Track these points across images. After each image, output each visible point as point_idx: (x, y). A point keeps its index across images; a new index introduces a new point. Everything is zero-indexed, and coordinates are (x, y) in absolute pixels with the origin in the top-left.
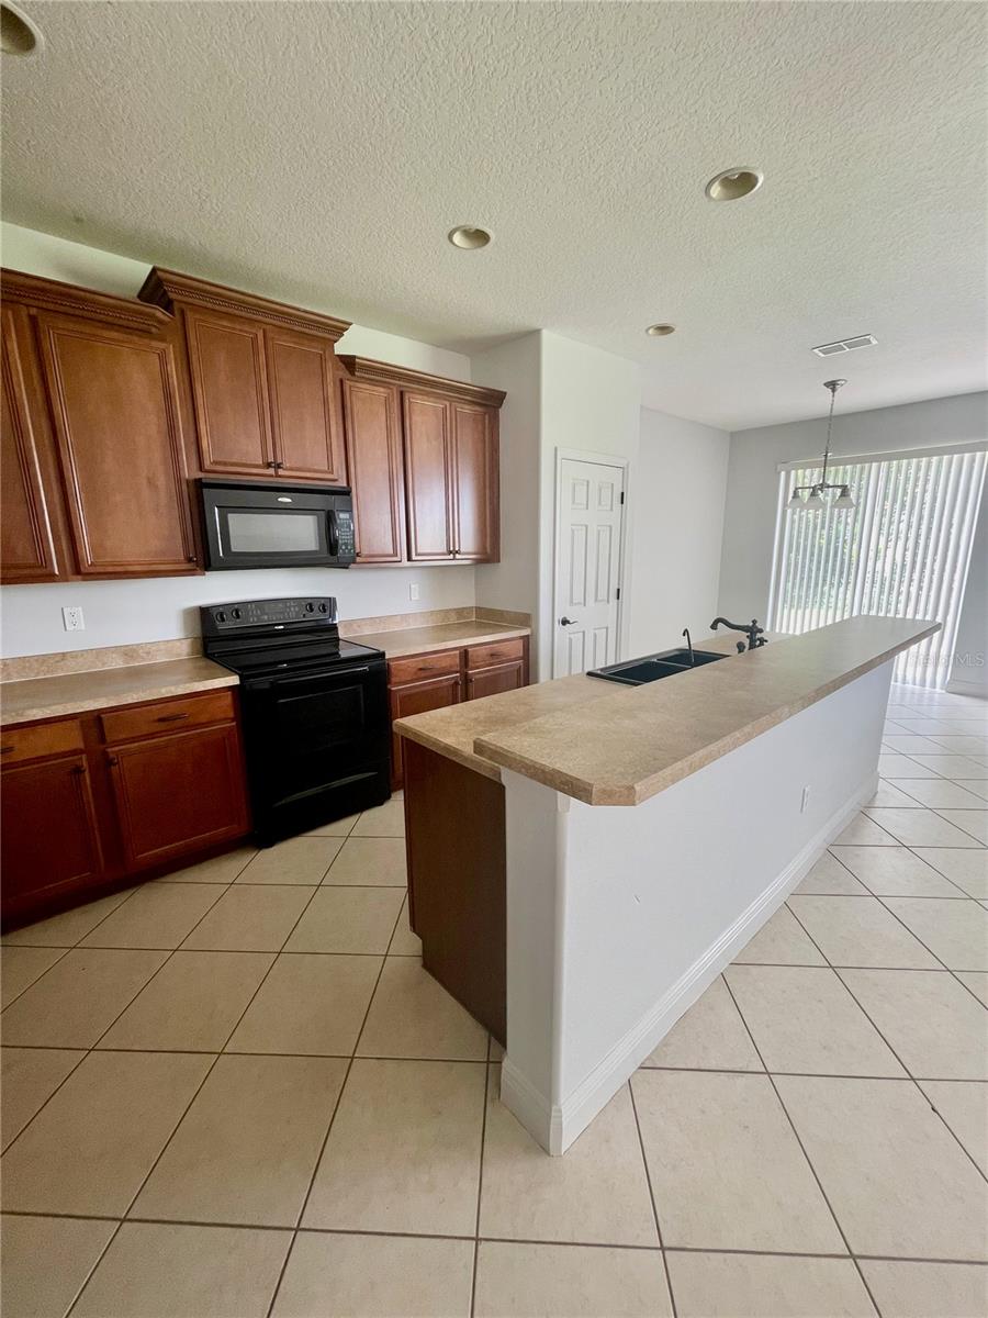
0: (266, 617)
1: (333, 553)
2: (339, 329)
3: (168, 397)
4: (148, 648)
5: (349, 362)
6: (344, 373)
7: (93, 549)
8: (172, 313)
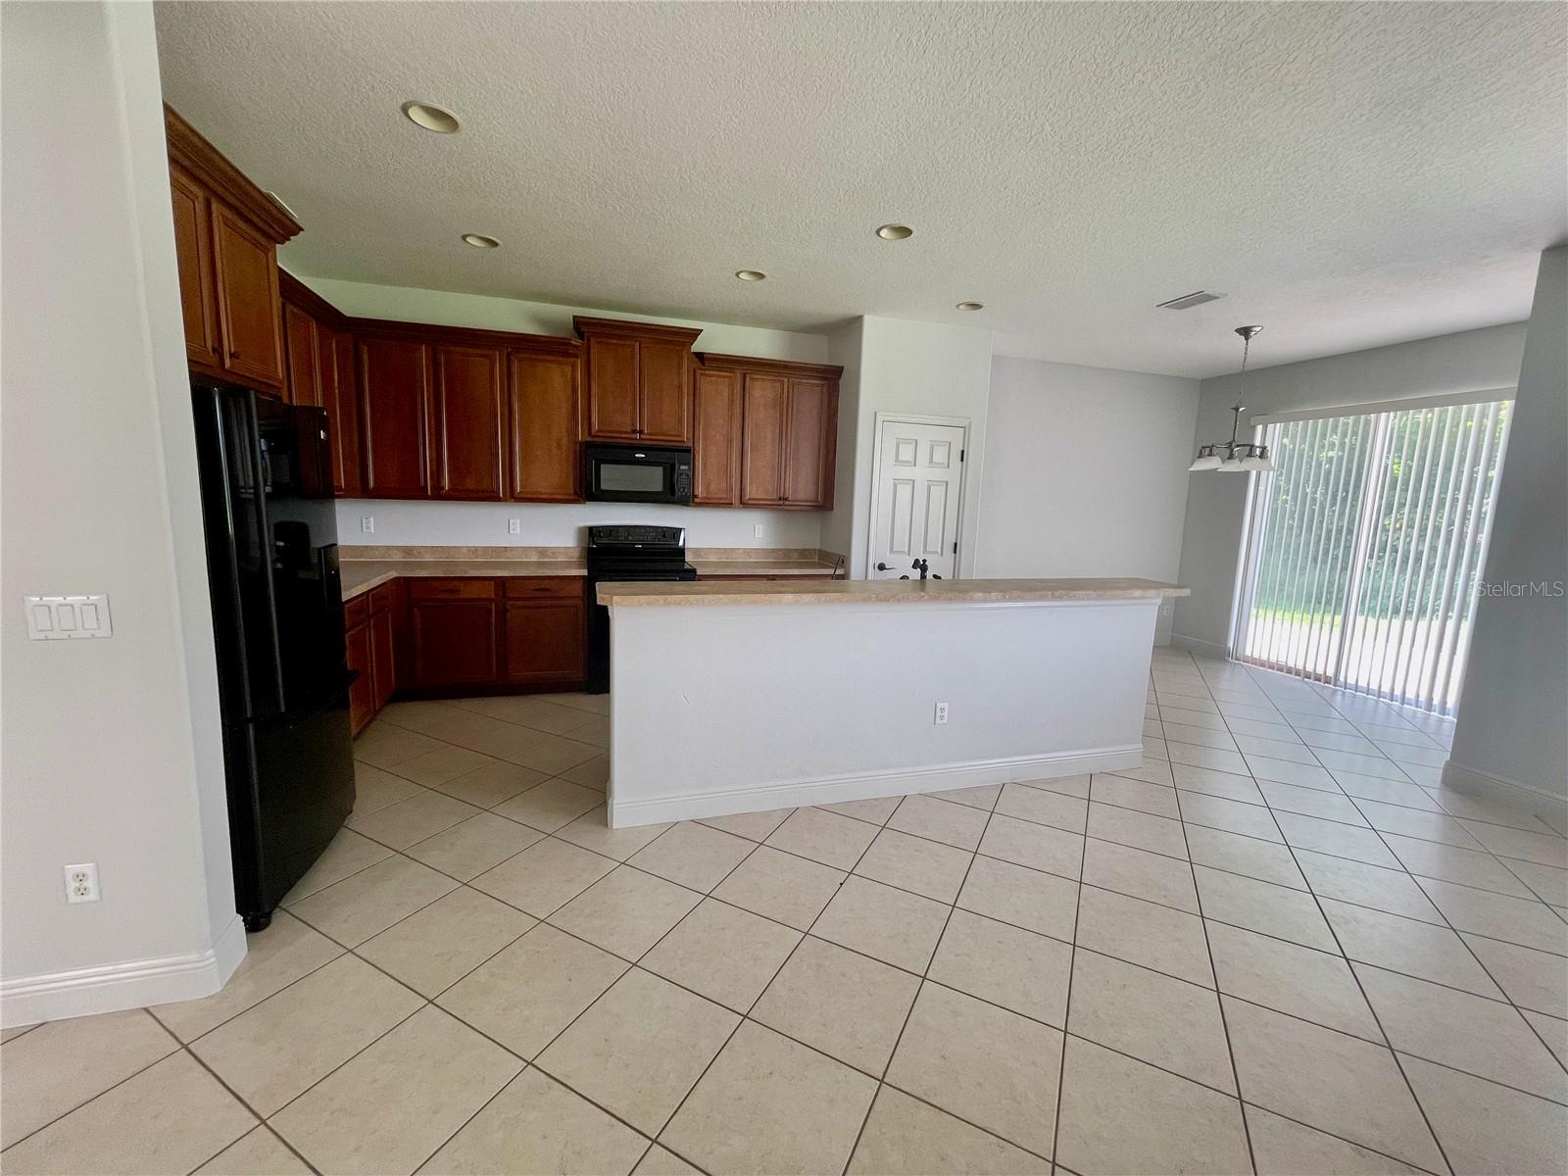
0: (630, 538)
1: (674, 494)
2: (694, 334)
3: (574, 391)
4: (554, 551)
5: (700, 356)
6: (697, 364)
7: (521, 486)
8: (583, 340)
